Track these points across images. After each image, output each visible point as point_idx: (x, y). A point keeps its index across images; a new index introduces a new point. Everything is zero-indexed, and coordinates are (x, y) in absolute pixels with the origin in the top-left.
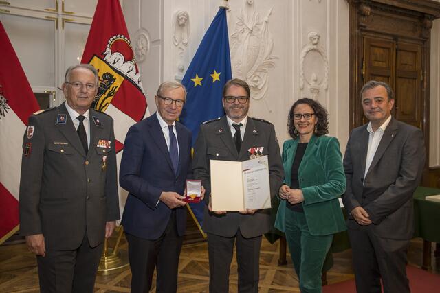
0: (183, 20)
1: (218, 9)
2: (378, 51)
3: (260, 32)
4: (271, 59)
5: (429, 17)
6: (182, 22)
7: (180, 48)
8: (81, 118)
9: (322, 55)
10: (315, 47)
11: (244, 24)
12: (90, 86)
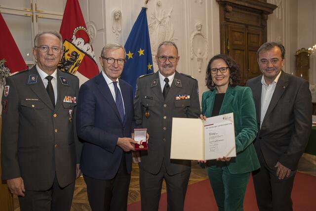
1: (141, 9)
2: (237, 34)
3: (166, 23)
4: (173, 40)
5: (266, 13)
6: (117, 17)
7: (117, 34)
8: (49, 78)
9: (203, 37)
10: (199, 32)
11: (156, 18)
12: (55, 49)
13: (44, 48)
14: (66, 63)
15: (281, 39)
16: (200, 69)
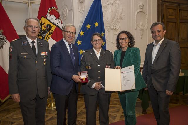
2: (171, 11)
3: (116, 4)
4: (122, 16)
6: (81, 1)
8: (33, 42)
9: (145, 14)
10: (141, 10)
11: (109, 1)
12: (36, 27)
13: (30, 27)
14: (43, 32)
16: (142, 36)
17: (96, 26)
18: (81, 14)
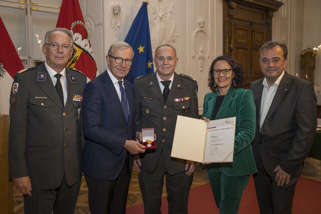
0: (117, 10)
1: (142, 3)
2: (241, 32)
3: (167, 19)
4: (174, 37)
5: (271, 10)
6: (116, 12)
7: (115, 30)
8: (58, 76)
9: (206, 35)
10: (201, 29)
11: (156, 13)
12: (65, 47)
13: (54, 45)
15: (287, 38)
16: (202, 68)
17: (140, 52)
18: (116, 32)
